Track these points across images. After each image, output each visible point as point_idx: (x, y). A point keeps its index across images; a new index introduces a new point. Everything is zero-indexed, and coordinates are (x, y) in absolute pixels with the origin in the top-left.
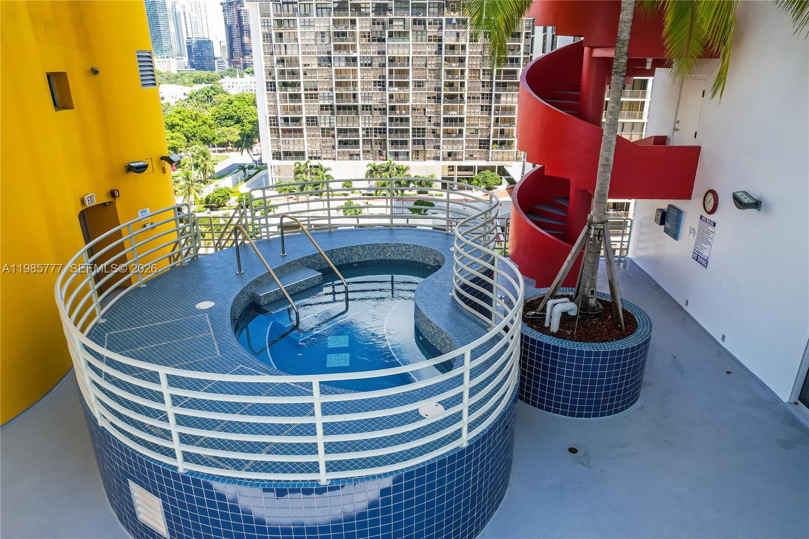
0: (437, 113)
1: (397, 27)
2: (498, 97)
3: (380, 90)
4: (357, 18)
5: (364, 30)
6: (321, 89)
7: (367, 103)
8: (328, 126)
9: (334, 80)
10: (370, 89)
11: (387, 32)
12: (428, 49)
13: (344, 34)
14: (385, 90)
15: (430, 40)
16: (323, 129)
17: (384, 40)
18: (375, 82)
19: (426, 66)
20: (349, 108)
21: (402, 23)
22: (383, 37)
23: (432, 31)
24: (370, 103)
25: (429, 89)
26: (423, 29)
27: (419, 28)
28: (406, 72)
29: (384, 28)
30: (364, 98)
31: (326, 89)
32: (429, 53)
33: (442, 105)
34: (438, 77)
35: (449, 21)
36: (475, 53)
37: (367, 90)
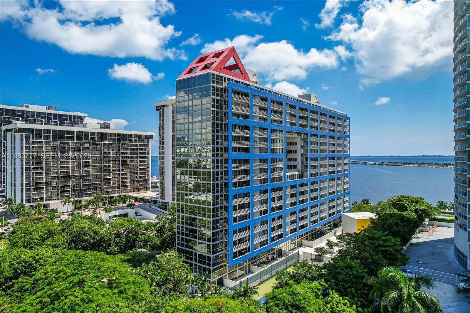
0: (101, 177)
1: (87, 145)
2: (122, 170)
3: (79, 169)
4: (70, 142)
5: (73, 146)
6: (53, 170)
7: (73, 175)
8: (55, 185)
9: (59, 166)
10: (75, 169)
11: (82, 147)
12: (97, 154)
13: (65, 147)
14: (81, 169)
15: (98, 150)
16: (53, 187)
17: (81, 150)
18: (77, 166)
19: (97, 159)
20: (66, 177)
21: (89, 144)
22: (80, 149)
23: (99, 147)
24: (75, 175)
25: (97, 168)
26: (95, 146)
27: (94, 146)
28: (89, 162)
29: (81, 146)
30: (72, 173)
31: (55, 170)
32: (98, 155)
33: (103, 174)
34: (101, 163)
35: (105, 144)
36: (114, 155)
37: (73, 169)
